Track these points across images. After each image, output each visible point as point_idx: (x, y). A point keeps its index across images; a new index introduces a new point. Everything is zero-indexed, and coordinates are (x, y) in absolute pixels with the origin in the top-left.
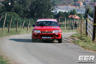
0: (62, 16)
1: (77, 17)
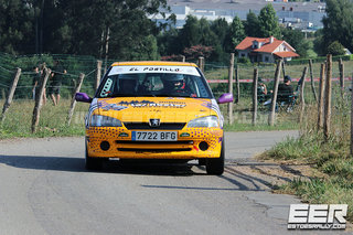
1: (281, 48)
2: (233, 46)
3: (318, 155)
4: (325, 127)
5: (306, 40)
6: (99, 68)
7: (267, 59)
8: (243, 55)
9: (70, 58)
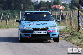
0: (44, 6)
1: (61, 8)
2: (51, 7)
3: (70, 31)
4: (72, 25)
5: (67, 5)
6: (21, 13)
7: (58, 10)
8: (53, 9)
9: (14, 11)
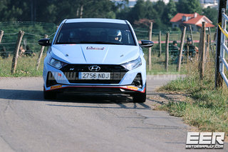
2: (169, 19)
8: (175, 26)
